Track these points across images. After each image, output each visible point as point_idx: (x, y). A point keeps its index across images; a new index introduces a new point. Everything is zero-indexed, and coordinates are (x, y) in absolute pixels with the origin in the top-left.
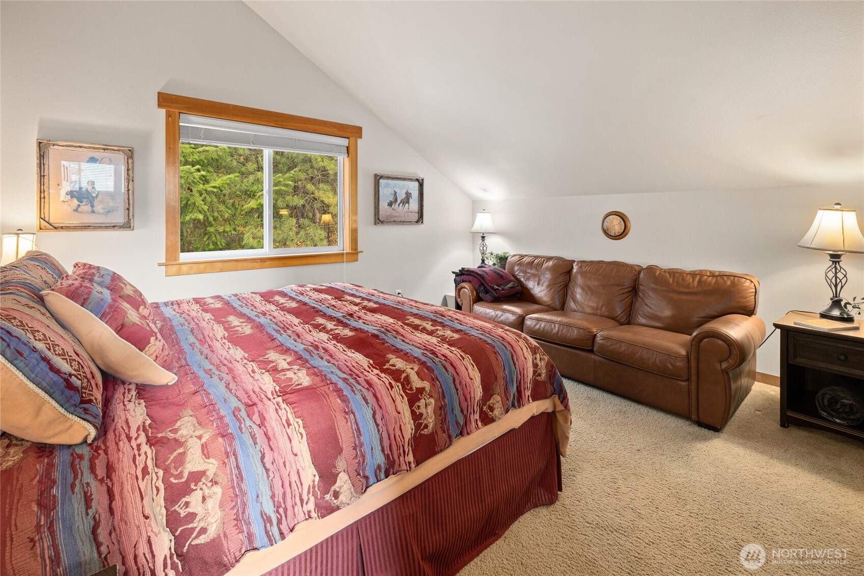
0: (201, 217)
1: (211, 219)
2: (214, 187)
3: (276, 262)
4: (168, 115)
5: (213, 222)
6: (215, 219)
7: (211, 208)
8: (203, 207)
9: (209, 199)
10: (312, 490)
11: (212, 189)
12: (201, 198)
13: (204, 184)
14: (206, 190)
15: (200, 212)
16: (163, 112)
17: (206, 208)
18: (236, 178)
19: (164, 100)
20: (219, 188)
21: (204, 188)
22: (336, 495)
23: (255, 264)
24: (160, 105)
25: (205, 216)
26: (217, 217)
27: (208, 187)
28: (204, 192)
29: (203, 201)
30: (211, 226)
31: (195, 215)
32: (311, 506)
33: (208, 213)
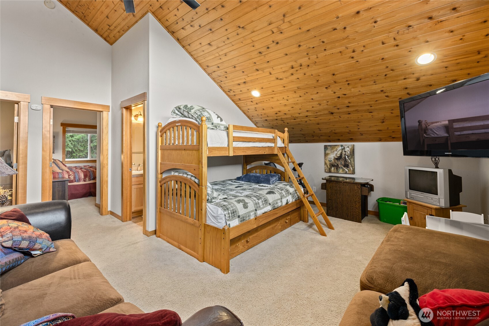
0: (70, 150)
1: (74, 151)
2: (76, 139)
3: (91, 161)
4: (63, 128)
5: (75, 152)
6: (76, 151)
7: (74, 146)
8: (71, 146)
9: (73, 143)
10: (83, 179)
11: (75, 140)
12: (70, 143)
13: (71, 138)
14: (72, 140)
15: (70, 148)
16: (62, 127)
17: (72, 146)
18: (85, 136)
19: (62, 124)
20: (78, 139)
21: (72, 139)
22: (86, 180)
23: (84, 162)
24: (61, 126)
25: (72, 149)
26: (77, 150)
27: (73, 139)
28: (71, 141)
29: (71, 144)
30: (74, 153)
31: (68, 149)
32: (83, 180)
33: (73, 148)
